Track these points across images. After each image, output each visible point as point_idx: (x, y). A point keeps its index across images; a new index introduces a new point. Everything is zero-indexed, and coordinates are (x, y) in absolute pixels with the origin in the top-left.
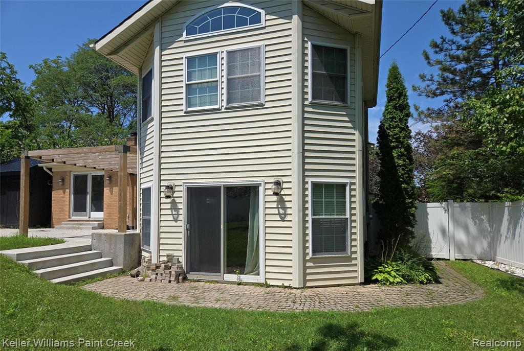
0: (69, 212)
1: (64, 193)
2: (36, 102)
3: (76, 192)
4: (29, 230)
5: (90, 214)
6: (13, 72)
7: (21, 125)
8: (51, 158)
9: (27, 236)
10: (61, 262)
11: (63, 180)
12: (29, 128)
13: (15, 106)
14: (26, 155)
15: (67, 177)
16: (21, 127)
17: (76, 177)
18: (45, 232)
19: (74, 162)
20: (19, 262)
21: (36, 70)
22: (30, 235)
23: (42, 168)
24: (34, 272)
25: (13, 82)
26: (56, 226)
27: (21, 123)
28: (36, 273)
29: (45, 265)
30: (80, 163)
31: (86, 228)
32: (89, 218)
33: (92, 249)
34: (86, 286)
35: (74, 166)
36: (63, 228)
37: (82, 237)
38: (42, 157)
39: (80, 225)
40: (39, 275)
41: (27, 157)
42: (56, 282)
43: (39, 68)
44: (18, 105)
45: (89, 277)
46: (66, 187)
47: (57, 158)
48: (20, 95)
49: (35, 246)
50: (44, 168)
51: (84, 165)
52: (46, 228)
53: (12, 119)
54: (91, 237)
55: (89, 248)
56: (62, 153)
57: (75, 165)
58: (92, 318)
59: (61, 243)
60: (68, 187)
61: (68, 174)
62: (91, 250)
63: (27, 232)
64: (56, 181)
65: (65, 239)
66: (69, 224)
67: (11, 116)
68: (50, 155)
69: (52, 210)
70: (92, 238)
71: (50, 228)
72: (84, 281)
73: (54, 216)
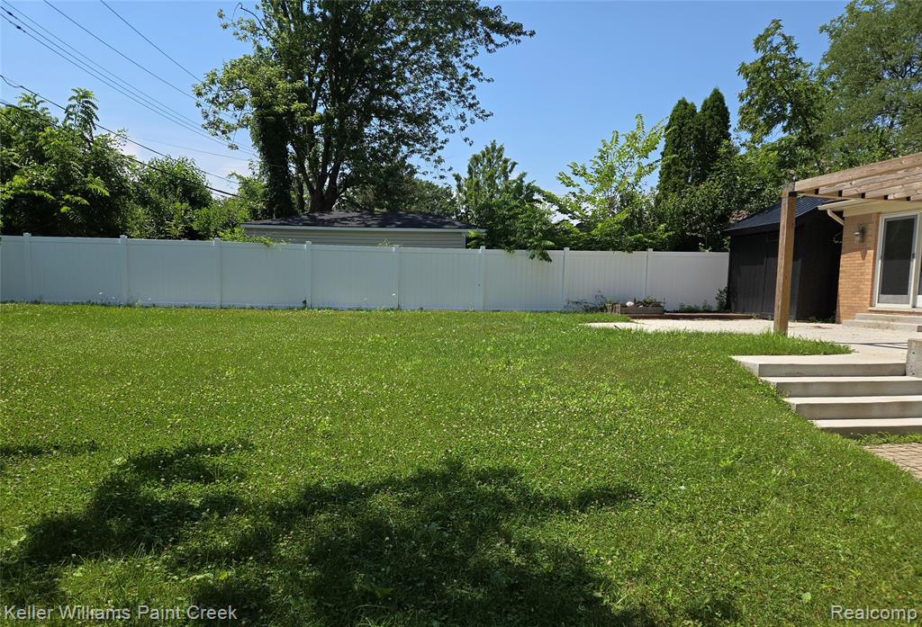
0: (872, 294)
1: (864, 257)
2: (829, 93)
3: (889, 255)
4: (790, 324)
5: (915, 300)
6: (792, 48)
7: (800, 143)
8: (836, 188)
9: (785, 334)
10: (837, 390)
11: (863, 232)
12: (813, 144)
13: (793, 111)
14: (791, 190)
15: (871, 227)
16: (800, 145)
17: (890, 225)
18: (822, 330)
19: (884, 193)
20: (763, 379)
21: (831, 32)
22: (790, 333)
23: (825, 211)
24: (786, 400)
25: (791, 66)
26: (843, 321)
27: (801, 138)
28: (787, 403)
29: (806, 390)
30: (896, 192)
31: (904, 328)
32: (914, 307)
33: (907, 372)
34: (884, 446)
35: (885, 201)
36: (858, 324)
37: (892, 345)
38: (821, 189)
39: (893, 320)
40: (794, 408)
41: (793, 194)
42: (824, 426)
43: (837, 25)
44: (797, 106)
45: (893, 430)
46: (869, 245)
47: (848, 190)
48: (801, 88)
49: (795, 354)
50: (828, 212)
51: (905, 195)
52: (826, 322)
53: (787, 134)
54: (906, 346)
55: (901, 370)
56: (855, 176)
57: (886, 197)
58: (879, 522)
59: (843, 353)
60: (872, 246)
61: (874, 220)
62: (905, 375)
63: (786, 327)
64: (850, 235)
65: (852, 347)
66: (870, 318)
67: (785, 130)
68: (834, 184)
69: (840, 290)
70: (909, 349)
71: (834, 322)
72: (882, 436)
73: (841, 301)
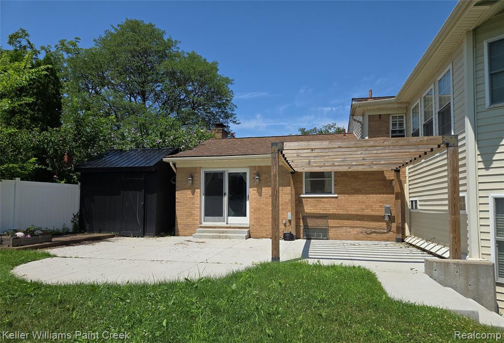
0: (200, 217)
1: (193, 194)
3: (208, 193)
5: (227, 220)
11: (192, 178)
15: (197, 175)
17: (208, 175)
32: (227, 224)
36: (206, 237)
46: (196, 187)
50: (170, 163)
60: (199, 187)
61: (197, 171)
64: (182, 180)
66: (208, 232)
73: (179, 221)
